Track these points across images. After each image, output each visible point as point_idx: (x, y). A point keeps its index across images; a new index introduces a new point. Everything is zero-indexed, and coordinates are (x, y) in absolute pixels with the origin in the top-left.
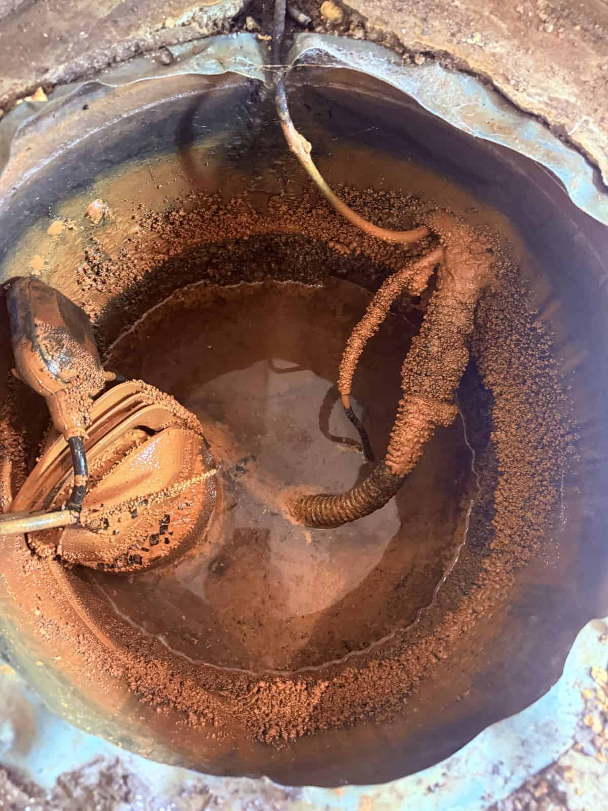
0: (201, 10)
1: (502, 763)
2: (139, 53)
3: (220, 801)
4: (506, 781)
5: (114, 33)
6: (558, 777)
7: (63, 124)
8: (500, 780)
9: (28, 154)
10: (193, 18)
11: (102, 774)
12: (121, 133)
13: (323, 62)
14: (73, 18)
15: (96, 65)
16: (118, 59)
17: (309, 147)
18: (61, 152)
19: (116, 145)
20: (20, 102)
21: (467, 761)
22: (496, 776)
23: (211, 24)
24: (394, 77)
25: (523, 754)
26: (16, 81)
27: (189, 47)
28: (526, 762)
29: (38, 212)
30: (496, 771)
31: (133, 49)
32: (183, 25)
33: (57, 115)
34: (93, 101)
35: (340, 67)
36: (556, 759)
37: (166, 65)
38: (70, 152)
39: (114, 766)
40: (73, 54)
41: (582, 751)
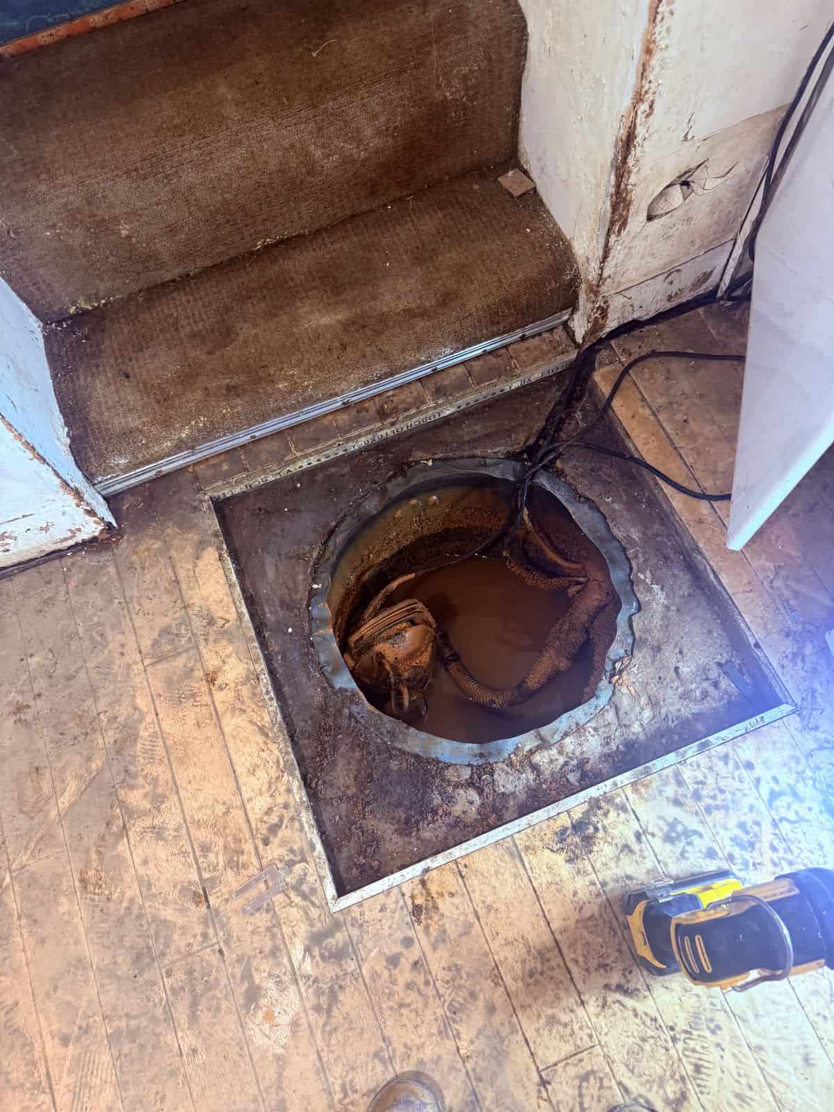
0: (504, 448)
2: (474, 457)
5: (467, 447)
10: (499, 450)
13: (543, 487)
14: (454, 437)
15: (455, 456)
16: (465, 457)
20: (422, 461)
23: (507, 453)
26: (423, 454)
27: (494, 461)
31: (472, 455)
32: (495, 452)
37: (482, 465)
40: (448, 450)
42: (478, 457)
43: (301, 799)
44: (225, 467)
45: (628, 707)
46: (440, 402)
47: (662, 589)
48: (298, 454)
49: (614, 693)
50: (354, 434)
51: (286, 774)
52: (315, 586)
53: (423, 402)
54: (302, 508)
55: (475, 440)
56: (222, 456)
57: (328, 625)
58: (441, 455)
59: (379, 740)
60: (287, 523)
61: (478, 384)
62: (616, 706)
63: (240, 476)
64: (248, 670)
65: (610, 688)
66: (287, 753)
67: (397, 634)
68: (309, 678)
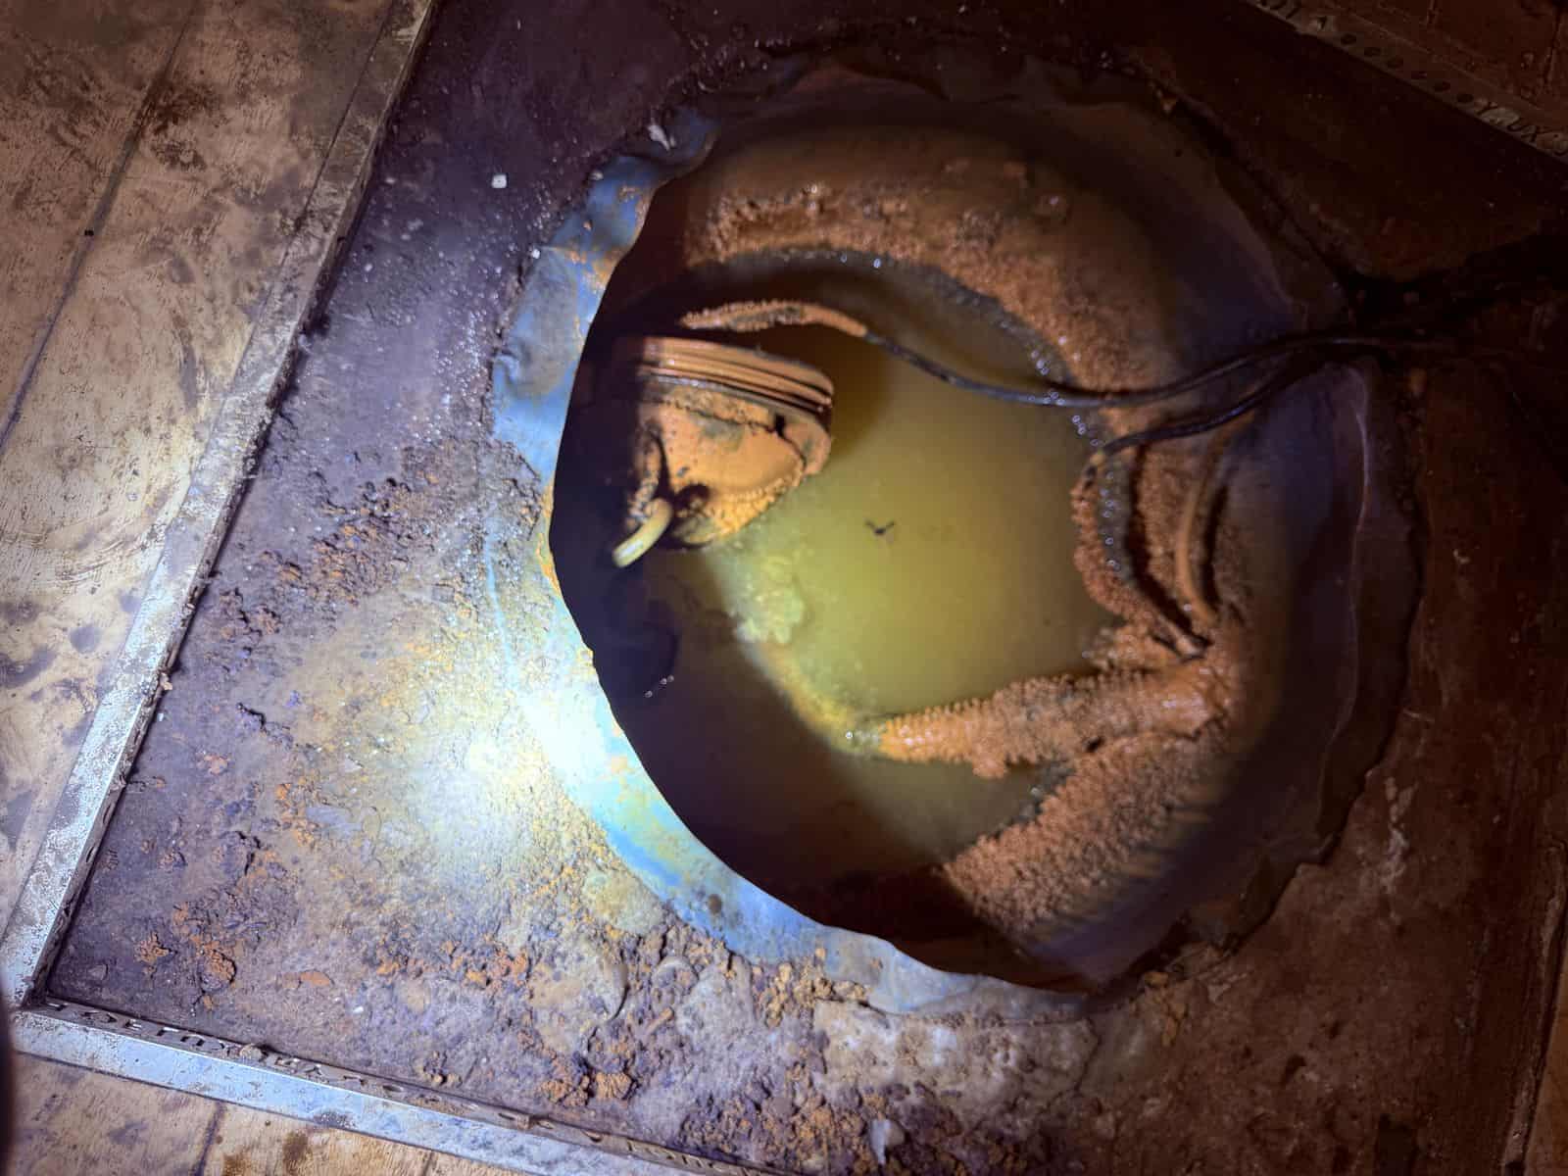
5: (1275, 153)
20: (1154, 86)
26: (1174, 73)
43: (144, 653)
47: (1406, 855)
51: (155, 550)
52: (656, 132)
55: (1307, 154)
57: (609, 257)
58: (1208, 112)
61: (1440, 26)
64: (292, 176)
66: (208, 495)
67: (732, 423)
68: (445, 346)
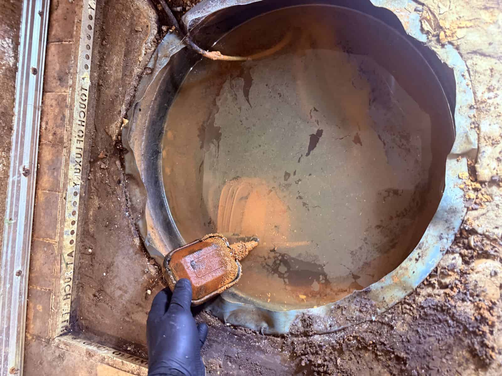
0: (146, 44)
1: (442, 234)
2: (140, 77)
3: (345, 307)
4: (447, 239)
5: (128, 79)
6: (465, 225)
7: (138, 122)
8: (445, 240)
9: (137, 141)
10: (146, 49)
11: (302, 320)
12: (157, 105)
13: (197, 22)
14: (114, 86)
15: (132, 95)
16: (136, 86)
17: (219, 53)
18: (145, 130)
19: (159, 110)
20: (121, 128)
21: (427, 242)
22: (442, 240)
23: (152, 43)
24: (225, 4)
25: (448, 225)
26: (115, 123)
27: (153, 59)
28: (451, 228)
29: (155, 155)
30: (441, 238)
31: (137, 78)
32: (145, 55)
33: (134, 121)
34: (140, 106)
35: (204, 18)
36: (463, 219)
37: (151, 73)
38: (148, 128)
39: (304, 316)
40: (123, 98)
41: (473, 209)
42: (142, 73)
44: (40, 308)
45: (485, 38)
46: (71, 82)
48: (57, 239)
49: (457, 48)
50: (62, 179)
53: (64, 99)
54: (110, 260)
55: (125, 67)
56: (31, 305)
59: (365, 326)
60: (115, 281)
61: (72, 37)
62: (475, 52)
63: (52, 301)
65: (449, 47)
68: (264, 352)
